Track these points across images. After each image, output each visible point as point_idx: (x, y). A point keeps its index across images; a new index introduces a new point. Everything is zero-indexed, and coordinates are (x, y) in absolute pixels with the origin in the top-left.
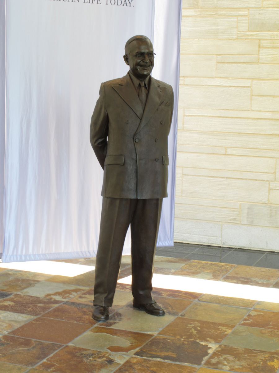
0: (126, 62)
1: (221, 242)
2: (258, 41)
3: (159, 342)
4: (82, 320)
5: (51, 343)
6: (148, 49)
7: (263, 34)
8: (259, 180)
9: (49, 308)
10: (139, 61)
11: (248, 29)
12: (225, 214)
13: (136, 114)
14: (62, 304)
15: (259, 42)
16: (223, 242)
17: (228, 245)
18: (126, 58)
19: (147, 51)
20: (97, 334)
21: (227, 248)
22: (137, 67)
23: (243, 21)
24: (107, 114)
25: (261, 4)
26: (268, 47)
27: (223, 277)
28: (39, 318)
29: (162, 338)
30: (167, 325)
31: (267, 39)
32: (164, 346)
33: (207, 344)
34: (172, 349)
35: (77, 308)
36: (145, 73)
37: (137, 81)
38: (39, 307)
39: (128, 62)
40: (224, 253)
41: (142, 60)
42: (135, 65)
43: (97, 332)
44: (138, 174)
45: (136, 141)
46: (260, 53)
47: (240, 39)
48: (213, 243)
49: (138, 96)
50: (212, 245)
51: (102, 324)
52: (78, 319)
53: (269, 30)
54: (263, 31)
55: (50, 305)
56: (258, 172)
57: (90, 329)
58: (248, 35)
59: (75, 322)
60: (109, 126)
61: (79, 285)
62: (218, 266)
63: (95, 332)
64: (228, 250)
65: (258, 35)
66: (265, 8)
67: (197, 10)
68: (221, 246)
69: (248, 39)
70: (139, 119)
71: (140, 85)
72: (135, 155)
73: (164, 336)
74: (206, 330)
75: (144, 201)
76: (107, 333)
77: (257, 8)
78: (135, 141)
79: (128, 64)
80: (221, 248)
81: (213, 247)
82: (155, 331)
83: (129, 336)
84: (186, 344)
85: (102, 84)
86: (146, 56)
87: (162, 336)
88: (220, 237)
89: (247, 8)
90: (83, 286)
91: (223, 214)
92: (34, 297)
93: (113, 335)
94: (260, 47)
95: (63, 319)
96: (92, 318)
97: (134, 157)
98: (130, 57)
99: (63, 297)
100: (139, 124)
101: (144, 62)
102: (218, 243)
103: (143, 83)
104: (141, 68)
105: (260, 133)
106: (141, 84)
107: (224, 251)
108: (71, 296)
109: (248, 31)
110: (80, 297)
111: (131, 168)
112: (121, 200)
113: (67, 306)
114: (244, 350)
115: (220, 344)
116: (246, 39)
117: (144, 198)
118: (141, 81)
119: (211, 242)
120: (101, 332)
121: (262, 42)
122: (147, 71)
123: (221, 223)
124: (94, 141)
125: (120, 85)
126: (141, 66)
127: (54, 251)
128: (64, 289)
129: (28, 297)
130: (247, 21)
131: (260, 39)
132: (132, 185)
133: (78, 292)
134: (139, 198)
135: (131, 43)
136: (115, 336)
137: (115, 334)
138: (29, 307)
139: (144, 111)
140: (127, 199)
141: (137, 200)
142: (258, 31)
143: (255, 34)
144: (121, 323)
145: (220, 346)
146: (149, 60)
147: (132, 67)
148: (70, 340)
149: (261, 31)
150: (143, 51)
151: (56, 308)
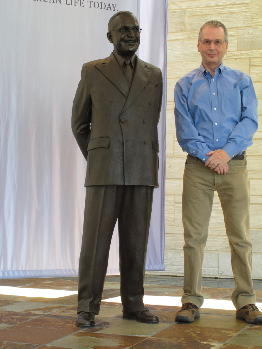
0: (109, 40)
1: (218, 273)
2: (248, 60)
3: (154, 342)
4: (64, 328)
5: (26, 344)
6: (134, 23)
7: (253, 53)
8: (255, 204)
9: (27, 319)
10: (123, 36)
11: (238, 49)
12: (221, 242)
13: (121, 92)
14: (42, 316)
15: (250, 61)
16: (219, 273)
17: (225, 276)
18: (110, 36)
19: (131, 26)
20: (80, 337)
21: (225, 278)
22: (122, 43)
23: (233, 41)
24: (90, 96)
25: (250, 23)
26: (259, 65)
27: (222, 297)
28: (15, 327)
29: (156, 339)
30: (162, 330)
31: (257, 58)
32: (159, 345)
33: (209, 343)
34: (168, 347)
35: (59, 319)
36: (131, 49)
37: (121, 60)
38: (15, 318)
39: (111, 39)
40: (221, 284)
41: (127, 35)
42: (119, 41)
43: (80, 336)
44: (125, 157)
45: (122, 121)
46: (251, 72)
47: (230, 59)
48: (209, 275)
49: (124, 74)
50: (208, 276)
51: (87, 330)
52: (59, 326)
53: (259, 49)
54: (253, 50)
55: (28, 317)
56: (254, 195)
57: (73, 334)
58: (238, 55)
59: (56, 329)
60: (92, 109)
61: (63, 304)
62: (216, 290)
63: (78, 336)
64: (225, 281)
65: (247, 54)
66: (254, 26)
67: (185, 33)
68: (218, 277)
69: (238, 58)
70: (124, 97)
71: (125, 64)
72: (121, 136)
73: (159, 338)
74: (207, 333)
75: (133, 187)
76: (91, 336)
77: (246, 27)
78: (120, 121)
79: (112, 41)
80: (218, 279)
81: (210, 279)
82: (148, 335)
83: (118, 339)
84: (184, 343)
85: (84, 64)
86: (132, 31)
87: (156, 338)
88: (216, 267)
89: (236, 28)
90: (67, 304)
91: (219, 242)
92: (11, 312)
93: (99, 338)
94: (250, 66)
95: (43, 327)
96: (75, 326)
97: (121, 139)
98: (113, 34)
99: (44, 312)
100: (125, 103)
101: (129, 37)
102: (214, 274)
103: (129, 61)
104: (126, 44)
105: (254, 154)
106: (126, 62)
107: (221, 283)
108: (52, 311)
109: (238, 50)
110: (63, 312)
111: (116, 150)
112: (107, 186)
113: (48, 318)
114: (254, 347)
115: (224, 343)
116: (236, 59)
117: (132, 184)
118: (127, 59)
119: (207, 274)
120: (84, 336)
121: (252, 60)
122: (133, 48)
123: (217, 252)
124: (76, 127)
125: (103, 63)
126: (125, 41)
127: (35, 269)
128: (46, 306)
129: (5, 312)
130: (236, 41)
131: (250, 58)
132: (119, 170)
133: (61, 308)
134: (126, 184)
135: (115, 18)
136: (102, 339)
137: (102, 337)
138: (5, 319)
139: (130, 89)
140: (113, 186)
141: (124, 187)
142: (248, 50)
143: (245, 53)
144: (109, 329)
145: (225, 345)
146: (134, 35)
147: (116, 43)
148: (49, 342)
149: (251, 50)
150: (128, 25)
151: (35, 319)
